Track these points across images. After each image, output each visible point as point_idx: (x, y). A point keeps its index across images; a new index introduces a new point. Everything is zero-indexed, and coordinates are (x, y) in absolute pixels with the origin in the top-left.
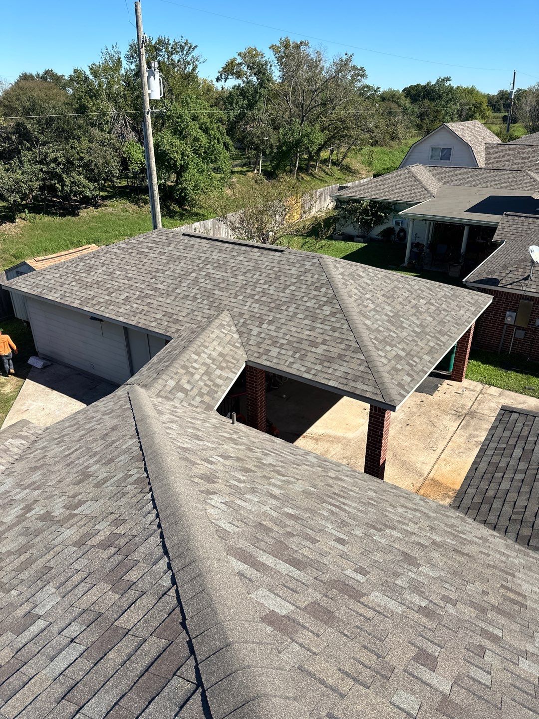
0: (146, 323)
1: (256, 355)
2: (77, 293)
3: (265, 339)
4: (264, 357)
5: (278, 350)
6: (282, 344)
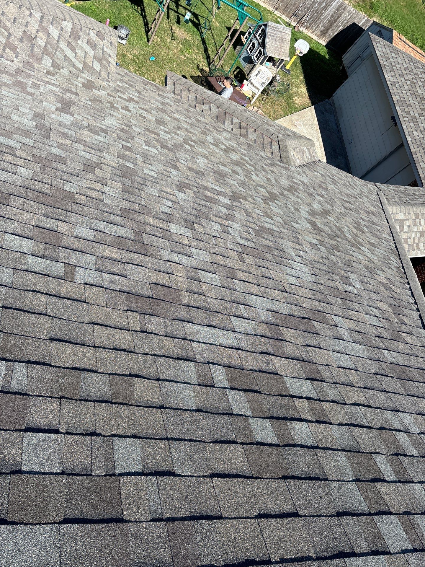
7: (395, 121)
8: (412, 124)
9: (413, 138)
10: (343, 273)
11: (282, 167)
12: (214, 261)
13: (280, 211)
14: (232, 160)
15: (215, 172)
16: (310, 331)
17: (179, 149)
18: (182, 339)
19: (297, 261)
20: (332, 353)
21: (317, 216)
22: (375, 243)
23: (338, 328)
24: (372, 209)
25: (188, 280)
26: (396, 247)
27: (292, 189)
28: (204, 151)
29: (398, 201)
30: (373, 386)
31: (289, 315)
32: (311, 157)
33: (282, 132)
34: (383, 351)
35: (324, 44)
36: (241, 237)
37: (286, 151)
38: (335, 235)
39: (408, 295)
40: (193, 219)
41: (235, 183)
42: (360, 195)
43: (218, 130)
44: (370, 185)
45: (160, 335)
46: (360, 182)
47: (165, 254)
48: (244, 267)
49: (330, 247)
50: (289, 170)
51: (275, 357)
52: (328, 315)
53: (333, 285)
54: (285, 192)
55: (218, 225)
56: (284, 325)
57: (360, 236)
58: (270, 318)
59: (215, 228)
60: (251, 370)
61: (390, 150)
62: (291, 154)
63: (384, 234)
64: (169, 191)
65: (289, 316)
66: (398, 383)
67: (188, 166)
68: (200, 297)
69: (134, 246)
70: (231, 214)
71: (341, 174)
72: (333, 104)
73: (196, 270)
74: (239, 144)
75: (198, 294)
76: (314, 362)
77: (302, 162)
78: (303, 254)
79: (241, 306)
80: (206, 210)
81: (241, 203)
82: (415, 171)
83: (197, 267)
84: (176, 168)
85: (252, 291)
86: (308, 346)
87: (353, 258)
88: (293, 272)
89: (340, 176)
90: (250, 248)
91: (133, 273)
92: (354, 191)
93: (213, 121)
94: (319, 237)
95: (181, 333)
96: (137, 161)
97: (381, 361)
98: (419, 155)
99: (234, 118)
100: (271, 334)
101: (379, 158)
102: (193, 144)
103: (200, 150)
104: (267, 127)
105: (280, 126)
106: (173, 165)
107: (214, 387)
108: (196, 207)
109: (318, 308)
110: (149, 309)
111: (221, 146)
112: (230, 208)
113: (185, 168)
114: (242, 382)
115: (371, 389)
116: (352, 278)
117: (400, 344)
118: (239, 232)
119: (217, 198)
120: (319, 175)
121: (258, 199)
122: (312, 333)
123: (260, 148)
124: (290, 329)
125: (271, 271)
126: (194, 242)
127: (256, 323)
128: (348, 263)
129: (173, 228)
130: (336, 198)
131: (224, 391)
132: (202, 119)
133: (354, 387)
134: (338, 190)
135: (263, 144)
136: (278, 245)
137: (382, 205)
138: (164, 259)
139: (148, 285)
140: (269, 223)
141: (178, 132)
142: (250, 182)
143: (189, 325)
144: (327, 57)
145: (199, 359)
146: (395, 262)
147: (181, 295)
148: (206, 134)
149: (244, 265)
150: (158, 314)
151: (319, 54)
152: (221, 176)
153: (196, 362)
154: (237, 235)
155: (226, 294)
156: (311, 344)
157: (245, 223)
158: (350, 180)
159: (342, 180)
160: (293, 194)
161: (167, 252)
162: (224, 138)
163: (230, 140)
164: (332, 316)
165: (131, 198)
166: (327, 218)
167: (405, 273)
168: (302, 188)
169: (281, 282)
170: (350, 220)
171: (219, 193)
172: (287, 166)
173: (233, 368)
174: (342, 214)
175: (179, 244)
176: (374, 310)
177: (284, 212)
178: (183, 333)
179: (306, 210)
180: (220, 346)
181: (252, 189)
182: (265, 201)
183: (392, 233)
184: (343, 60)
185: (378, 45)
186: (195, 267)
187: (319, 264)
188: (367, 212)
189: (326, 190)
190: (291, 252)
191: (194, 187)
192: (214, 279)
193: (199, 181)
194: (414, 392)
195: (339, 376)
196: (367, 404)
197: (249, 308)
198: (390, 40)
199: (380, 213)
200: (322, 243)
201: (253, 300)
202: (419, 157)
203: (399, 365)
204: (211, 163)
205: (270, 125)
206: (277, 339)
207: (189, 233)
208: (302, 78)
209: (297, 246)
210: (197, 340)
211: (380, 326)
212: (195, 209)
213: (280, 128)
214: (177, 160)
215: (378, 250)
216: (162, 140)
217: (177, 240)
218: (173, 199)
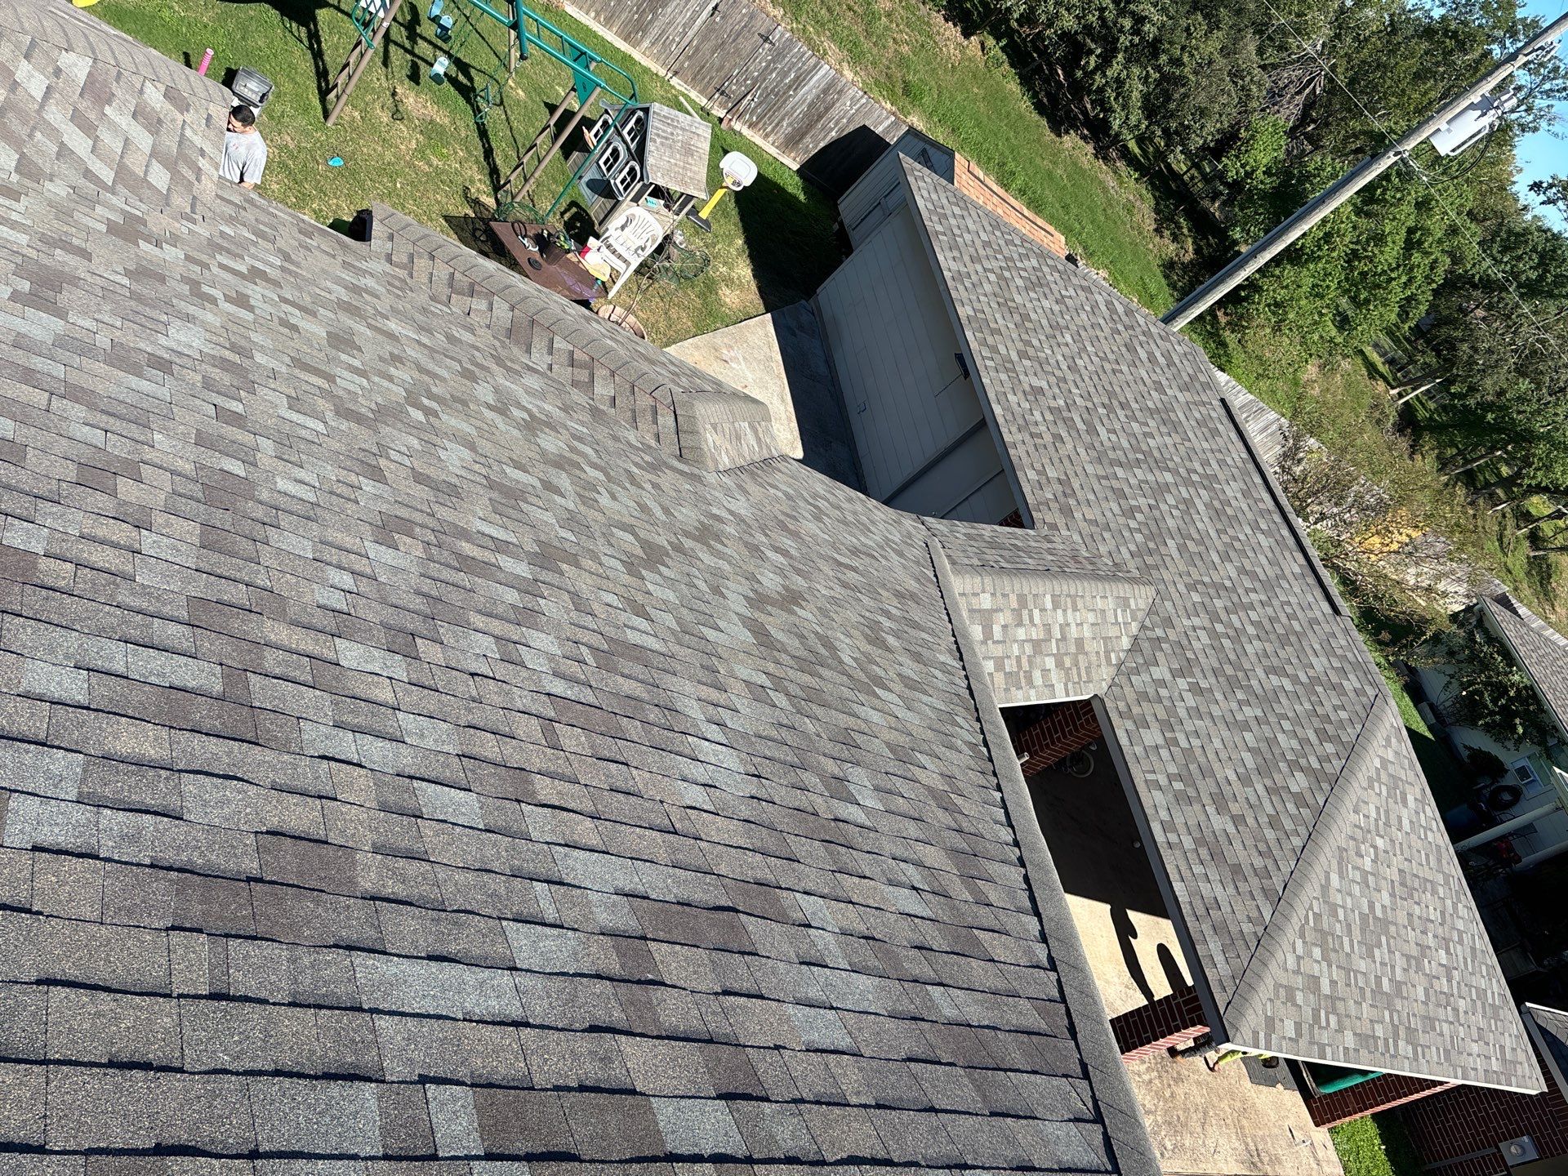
0: (1025, 460)
1: (1123, 706)
2: (982, 298)
3: (1160, 699)
7: (963, 364)
8: (1003, 377)
9: (1007, 409)
10: (831, 767)
11: (682, 473)
12: (467, 751)
13: (671, 596)
14: (543, 453)
15: (491, 485)
16: (735, 947)
17: (390, 420)
18: (346, 1009)
19: (709, 737)
20: (791, 1009)
21: (769, 608)
22: (916, 678)
23: (812, 931)
24: (912, 585)
25: (382, 814)
26: (969, 688)
27: (706, 534)
28: (466, 427)
29: (976, 562)
30: (901, 1099)
31: (679, 903)
32: (760, 447)
33: (684, 381)
34: (929, 988)
35: (795, 167)
36: (556, 674)
37: (694, 432)
38: (814, 660)
39: (996, 822)
40: (413, 624)
41: (548, 517)
42: (882, 548)
43: (508, 369)
44: (909, 521)
45: (274, 1004)
46: (882, 513)
47: (317, 736)
48: (560, 766)
49: (800, 693)
50: (701, 482)
51: (631, 1039)
52: (785, 893)
53: (804, 805)
54: (688, 543)
55: (491, 639)
56: (661, 935)
57: (878, 659)
58: (623, 918)
59: (479, 649)
60: (557, 1088)
61: (955, 433)
62: (706, 441)
63: (940, 652)
64: (348, 541)
65: (679, 907)
66: (966, 1081)
67: (413, 469)
68: (413, 868)
69: (220, 717)
70: (530, 606)
71: (837, 492)
72: (816, 313)
73: (408, 781)
74: (566, 409)
75: (411, 857)
76: (742, 1041)
77: (737, 459)
78: (725, 715)
79: (538, 886)
80: (455, 597)
81: (562, 574)
82: (1014, 488)
83: (412, 773)
84: (377, 475)
85: (576, 837)
86: (726, 993)
87: (859, 721)
88: (698, 772)
89: (832, 498)
90: (579, 706)
91: (205, 804)
92: (867, 537)
93: (497, 344)
94: (771, 667)
95: (343, 992)
96: (259, 455)
97: (923, 1020)
98: (1021, 450)
99: (557, 339)
100: (623, 966)
101: (931, 453)
102: (434, 405)
103: (453, 422)
104: (645, 367)
105: (681, 365)
106: (370, 465)
107: (434, 1157)
108: (425, 589)
109: (759, 875)
110: (244, 917)
111: (517, 413)
112: (529, 588)
113: (403, 473)
114: (523, 1129)
115: (894, 1109)
116: (855, 780)
117: (974, 963)
118: (551, 658)
119: (494, 560)
120: (780, 494)
121: (613, 563)
122: (739, 952)
123: (626, 421)
124: (678, 947)
125: (635, 772)
126: (408, 693)
127: (582, 935)
128: (846, 739)
129: (350, 653)
130: (821, 556)
131: (467, 1169)
132: (466, 337)
133: (849, 1105)
134: (826, 537)
135: (634, 411)
136: (661, 691)
137: (936, 576)
138: (312, 752)
139: (250, 840)
140: (639, 630)
141: (392, 371)
142: (592, 514)
143: (371, 960)
144: (802, 197)
145: (395, 1069)
146: (966, 730)
147: (354, 863)
148: (474, 379)
149: (558, 759)
150: (276, 932)
151: (781, 190)
152: (508, 499)
153: (383, 1082)
154: (544, 669)
155: (496, 851)
156: (736, 986)
157: (569, 631)
158: (859, 508)
159: (839, 508)
160: (709, 546)
161: (322, 727)
162: (525, 391)
163: (543, 396)
164: (797, 895)
165: (226, 565)
166: (794, 613)
167: (991, 760)
168: (733, 531)
169: (662, 802)
170: (855, 618)
171: (501, 547)
172: (696, 471)
173: (500, 1087)
174: (833, 600)
175: (363, 704)
176: (911, 870)
177: (682, 598)
178: (351, 988)
179: (740, 590)
180: (465, 1020)
181: (597, 535)
182: (631, 567)
183: (958, 649)
184: (841, 208)
185: (921, 184)
186: (407, 771)
187: (770, 743)
188: (899, 595)
189: (795, 535)
190: (694, 711)
191: (425, 531)
192: (464, 806)
193: (443, 512)
194: (1005, 1102)
195: (810, 1075)
196: (881, 1154)
197: (563, 889)
198: (949, 174)
199: (930, 597)
200: (779, 684)
201: (576, 865)
202: (1024, 455)
203: (969, 1025)
204: (483, 460)
205: (652, 362)
206: (639, 982)
207: (399, 668)
208: (740, 242)
209: (714, 695)
210: (394, 1008)
211: (924, 914)
212: (424, 595)
213: (681, 370)
214: (383, 450)
215: (925, 698)
216: (341, 393)
217: (358, 692)
218: (357, 567)
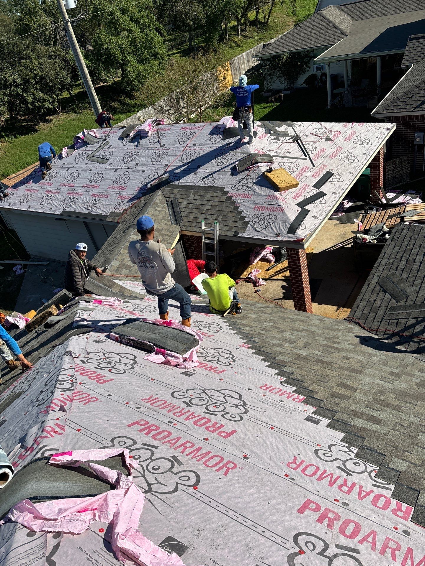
1: (187, 224)
3: (192, 208)
4: (194, 225)
5: (204, 216)
6: (207, 210)
